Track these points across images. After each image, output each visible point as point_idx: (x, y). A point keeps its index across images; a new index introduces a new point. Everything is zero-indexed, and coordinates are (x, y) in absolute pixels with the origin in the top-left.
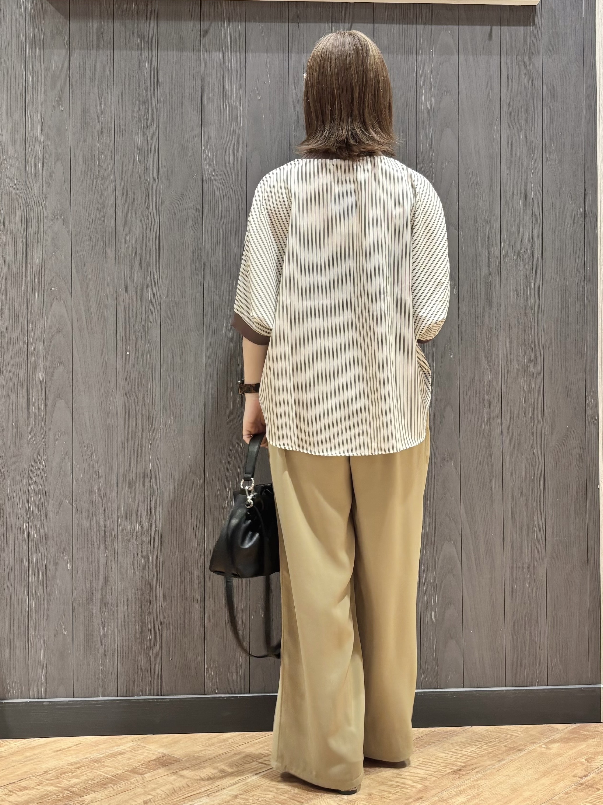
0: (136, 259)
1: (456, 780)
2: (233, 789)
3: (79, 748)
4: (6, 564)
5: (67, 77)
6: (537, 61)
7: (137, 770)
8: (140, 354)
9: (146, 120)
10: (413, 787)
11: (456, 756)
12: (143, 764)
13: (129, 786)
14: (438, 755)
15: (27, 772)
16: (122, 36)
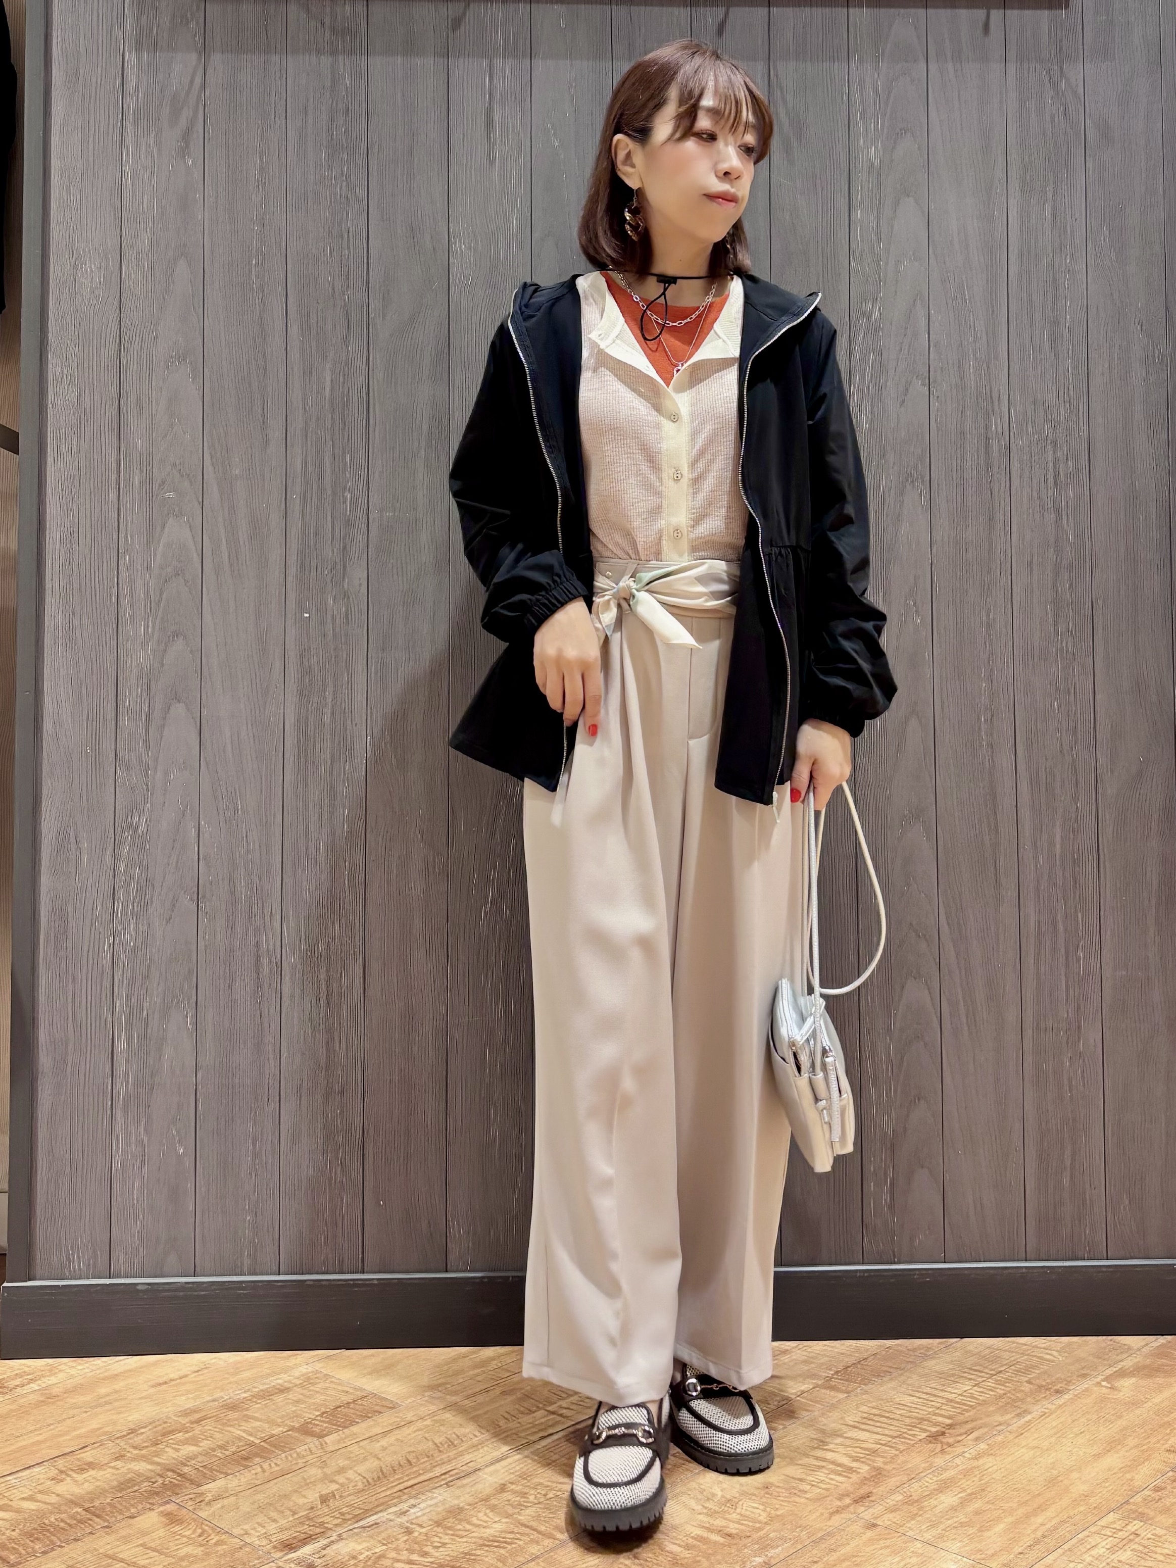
0: (324, 439)
1: (936, 1456)
2: (497, 1471)
3: (201, 1378)
4: (70, 1015)
5: (200, 105)
6: (1075, 72)
7: (310, 1426)
8: (329, 617)
9: (344, 184)
10: (851, 1470)
11: (933, 1403)
12: (324, 1413)
13: (295, 1462)
14: (898, 1399)
15: (99, 1429)
16: (301, 28)
